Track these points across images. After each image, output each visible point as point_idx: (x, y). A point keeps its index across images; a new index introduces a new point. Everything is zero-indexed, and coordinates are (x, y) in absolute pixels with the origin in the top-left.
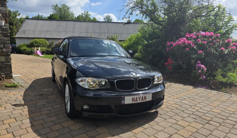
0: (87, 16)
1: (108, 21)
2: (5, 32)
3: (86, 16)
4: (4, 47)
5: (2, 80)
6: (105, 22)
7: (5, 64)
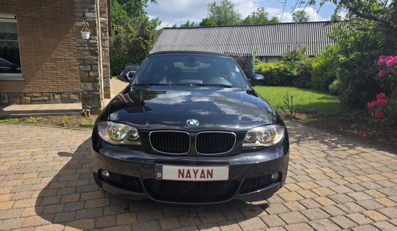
0: (262, 16)
1: (301, 21)
2: (92, 49)
3: (260, 16)
4: (92, 70)
5: (86, 115)
6: (294, 23)
7: (93, 94)
